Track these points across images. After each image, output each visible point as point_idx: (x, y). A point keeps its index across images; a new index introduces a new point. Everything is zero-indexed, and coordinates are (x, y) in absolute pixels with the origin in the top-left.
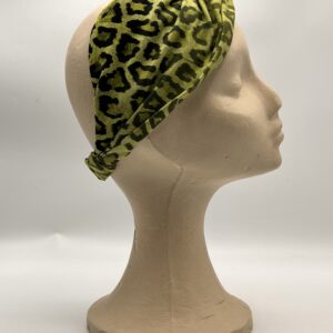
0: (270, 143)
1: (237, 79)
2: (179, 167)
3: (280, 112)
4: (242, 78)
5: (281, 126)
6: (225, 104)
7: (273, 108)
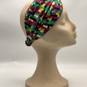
0: (73, 37)
1: (64, 21)
3: (76, 30)
4: (66, 20)
5: (76, 33)
7: (74, 28)
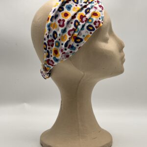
2: (83, 73)
6: (103, 46)
